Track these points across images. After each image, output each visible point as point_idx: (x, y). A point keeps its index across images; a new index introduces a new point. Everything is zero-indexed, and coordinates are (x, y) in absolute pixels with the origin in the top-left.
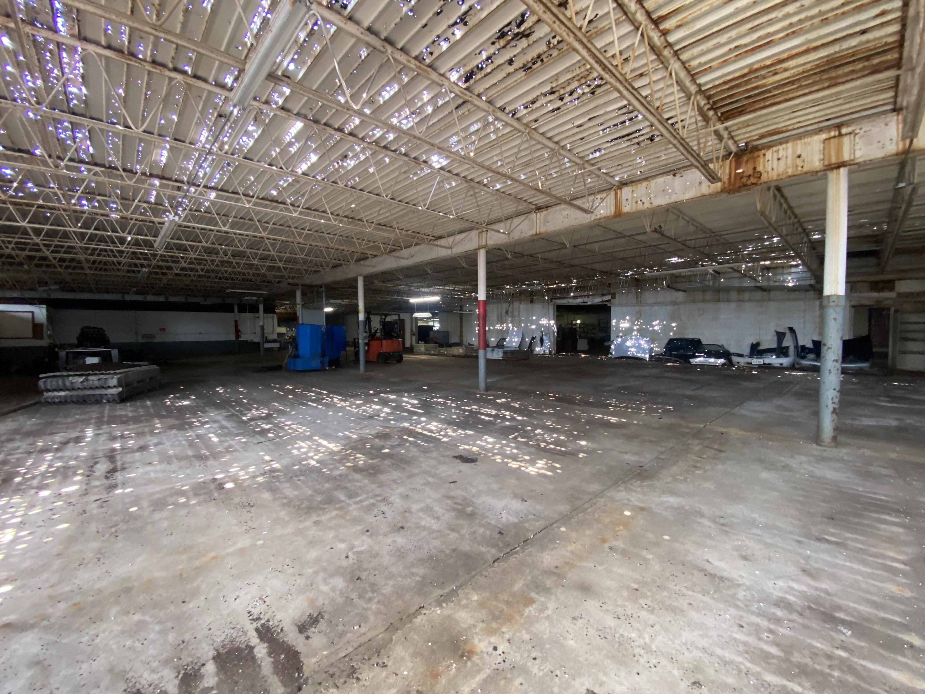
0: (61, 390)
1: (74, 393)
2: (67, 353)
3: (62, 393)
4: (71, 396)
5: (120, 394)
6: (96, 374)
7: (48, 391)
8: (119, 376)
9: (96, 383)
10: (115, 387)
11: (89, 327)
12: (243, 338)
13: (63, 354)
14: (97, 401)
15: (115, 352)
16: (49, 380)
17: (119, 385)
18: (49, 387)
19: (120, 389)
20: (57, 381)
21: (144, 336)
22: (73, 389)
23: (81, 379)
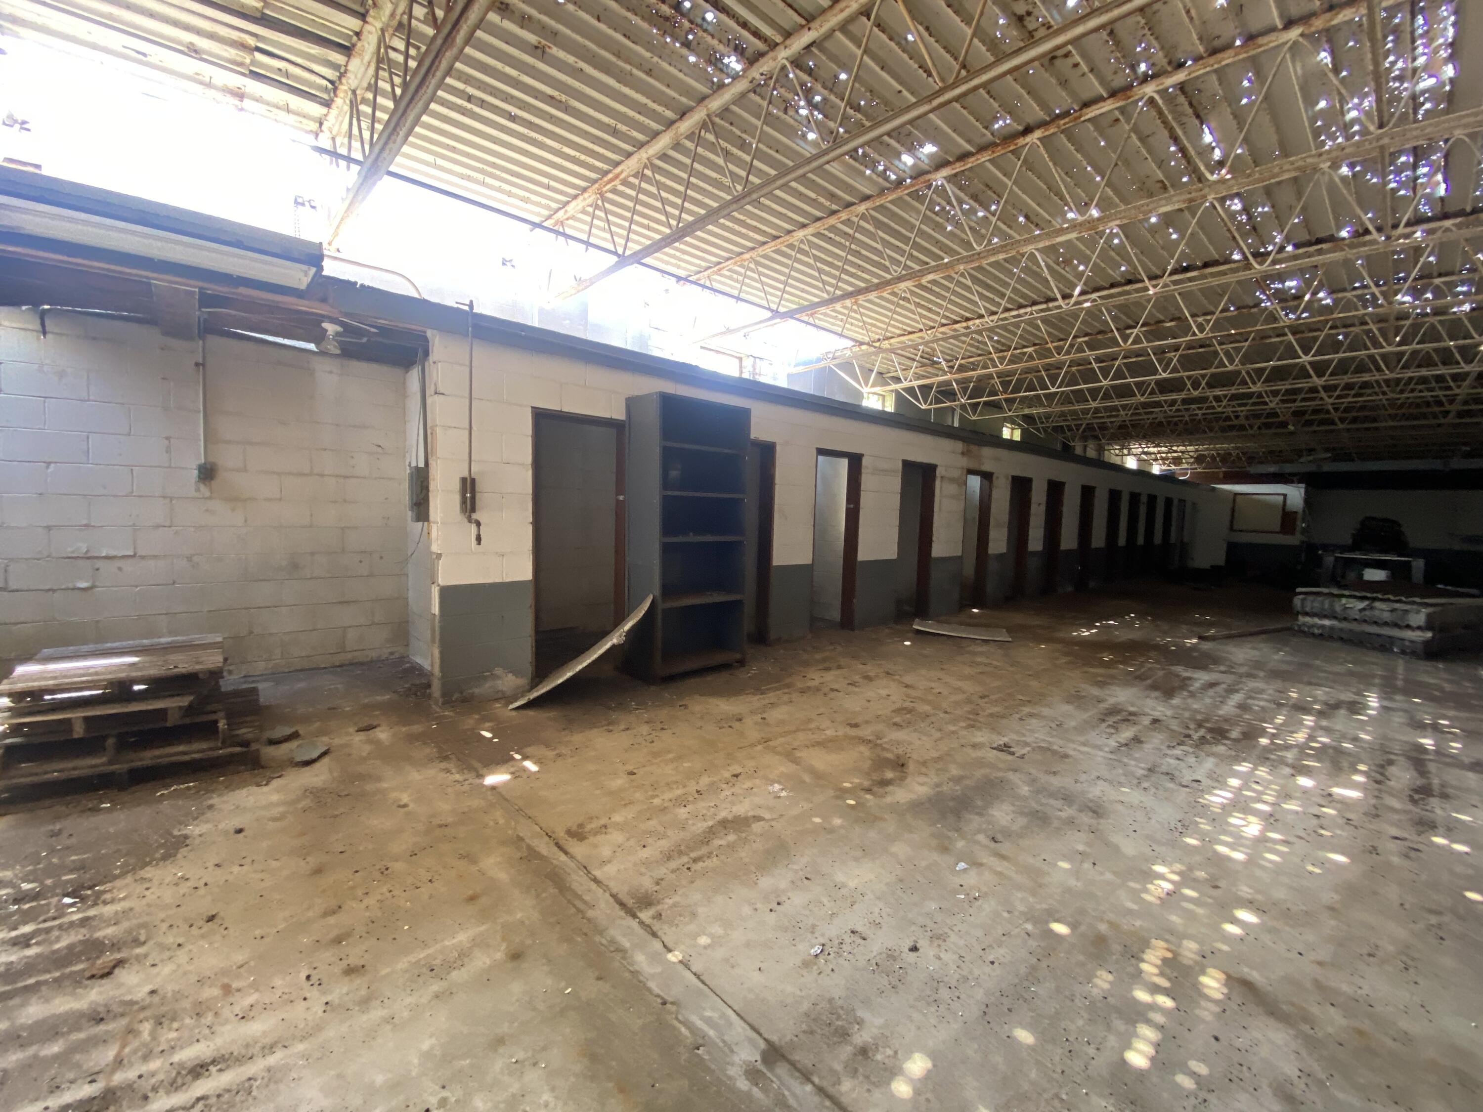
0: (1325, 617)
1: (1344, 625)
2: (1337, 558)
3: (1327, 622)
4: (1341, 630)
5: (1427, 643)
6: (1388, 600)
7: (1307, 614)
8: (1430, 610)
9: (1387, 616)
10: (1419, 628)
11: (1373, 519)
13: (1329, 560)
14: (1384, 646)
15: (1418, 565)
16: (1311, 598)
17: (1429, 626)
18: (1308, 609)
19: (1429, 635)
20: (1322, 603)
21: (1465, 538)
22: (1345, 619)
23: (1361, 605)
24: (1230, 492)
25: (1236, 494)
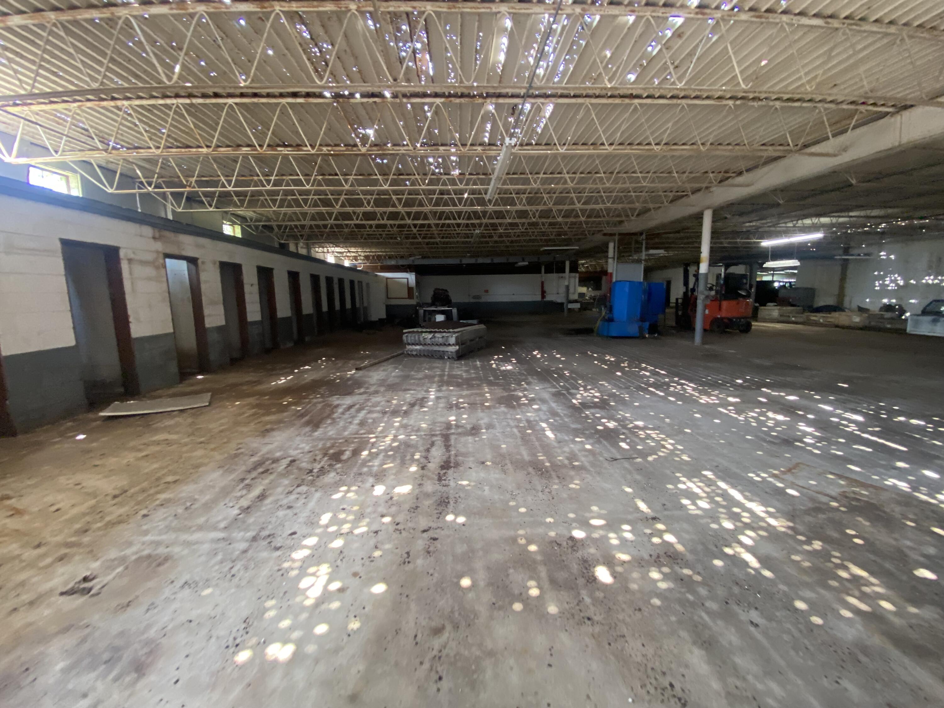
0: (417, 344)
1: (426, 348)
2: (425, 311)
3: (418, 347)
4: (424, 350)
5: (457, 352)
7: (409, 344)
8: (457, 335)
9: (441, 340)
10: (453, 345)
11: (439, 289)
12: (548, 298)
13: (421, 312)
14: (440, 356)
15: (455, 311)
16: (410, 335)
17: (457, 344)
18: (409, 341)
19: (457, 347)
20: (415, 337)
21: (474, 297)
22: (425, 344)
23: (430, 336)
24: (383, 277)
25: (387, 278)
